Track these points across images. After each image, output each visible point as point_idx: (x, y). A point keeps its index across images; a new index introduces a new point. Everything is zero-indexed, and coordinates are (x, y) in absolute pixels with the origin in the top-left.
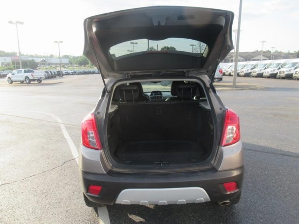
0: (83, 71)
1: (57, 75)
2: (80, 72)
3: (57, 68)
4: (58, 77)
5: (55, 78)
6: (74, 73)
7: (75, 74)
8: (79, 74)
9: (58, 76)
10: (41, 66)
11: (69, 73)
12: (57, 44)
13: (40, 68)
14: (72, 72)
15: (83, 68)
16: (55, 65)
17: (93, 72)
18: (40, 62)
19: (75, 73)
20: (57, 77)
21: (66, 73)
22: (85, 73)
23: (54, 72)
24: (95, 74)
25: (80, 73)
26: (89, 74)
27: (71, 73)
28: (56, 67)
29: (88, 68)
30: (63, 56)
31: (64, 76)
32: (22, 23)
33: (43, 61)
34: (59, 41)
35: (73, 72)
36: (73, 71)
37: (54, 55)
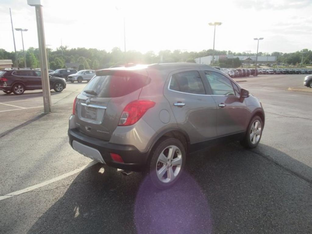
0: (285, 70)
1: (250, 74)
2: (281, 72)
3: (261, 67)
6: (273, 72)
7: (275, 73)
8: (279, 74)
9: (252, 75)
10: (245, 64)
11: (268, 72)
12: (257, 41)
14: (271, 71)
18: (245, 60)
19: (274, 73)
20: (250, 76)
21: (264, 72)
22: (287, 73)
23: (248, 71)
24: (301, 74)
25: (281, 73)
26: (292, 74)
27: (270, 72)
28: (260, 65)
30: (272, 54)
31: (258, 75)
32: (220, 24)
33: (249, 59)
34: (258, 38)
35: (272, 71)
36: (272, 70)
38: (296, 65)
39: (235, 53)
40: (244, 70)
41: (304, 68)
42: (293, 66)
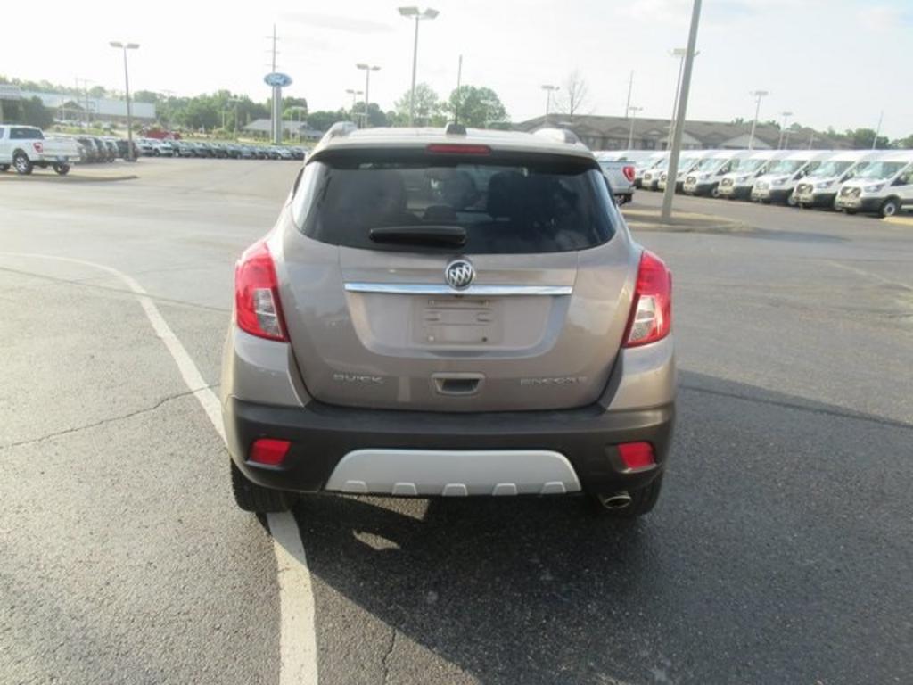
0: (201, 146)
1: (118, 155)
2: (193, 151)
3: (117, 132)
4: (122, 160)
5: (111, 162)
6: (172, 151)
7: (177, 155)
8: (187, 156)
9: (121, 157)
11: (156, 150)
12: (121, 50)
13: (62, 128)
14: (166, 149)
15: (202, 138)
16: (111, 122)
17: (233, 151)
18: (60, 107)
19: (175, 153)
20: (117, 160)
21: (146, 148)
22: (208, 154)
23: (109, 144)
24: (242, 158)
25: (194, 154)
26: (220, 157)
27: (164, 152)
28: (115, 127)
29: (217, 138)
30: (135, 95)
31: (139, 160)
33: (70, 104)
34: (125, 44)
35: (170, 149)
36: (169, 146)
37: (107, 88)
38: (211, 133)
39: (16, 82)
40: (98, 142)
41: (232, 142)
42: (205, 136)
